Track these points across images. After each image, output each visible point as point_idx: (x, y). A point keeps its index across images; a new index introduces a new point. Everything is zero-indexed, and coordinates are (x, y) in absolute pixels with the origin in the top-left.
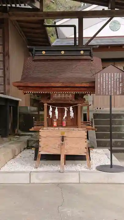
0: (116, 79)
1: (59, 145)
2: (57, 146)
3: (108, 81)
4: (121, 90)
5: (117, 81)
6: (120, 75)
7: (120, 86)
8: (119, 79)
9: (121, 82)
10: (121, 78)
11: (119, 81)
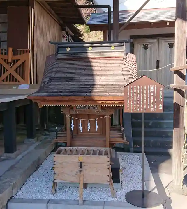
0: (150, 93)
1: (77, 172)
2: (74, 173)
3: (140, 96)
4: (155, 106)
5: (150, 95)
6: (154, 88)
7: (155, 101)
8: (154, 92)
9: (155, 97)
10: (157, 91)
11: (153, 95)
